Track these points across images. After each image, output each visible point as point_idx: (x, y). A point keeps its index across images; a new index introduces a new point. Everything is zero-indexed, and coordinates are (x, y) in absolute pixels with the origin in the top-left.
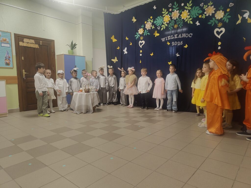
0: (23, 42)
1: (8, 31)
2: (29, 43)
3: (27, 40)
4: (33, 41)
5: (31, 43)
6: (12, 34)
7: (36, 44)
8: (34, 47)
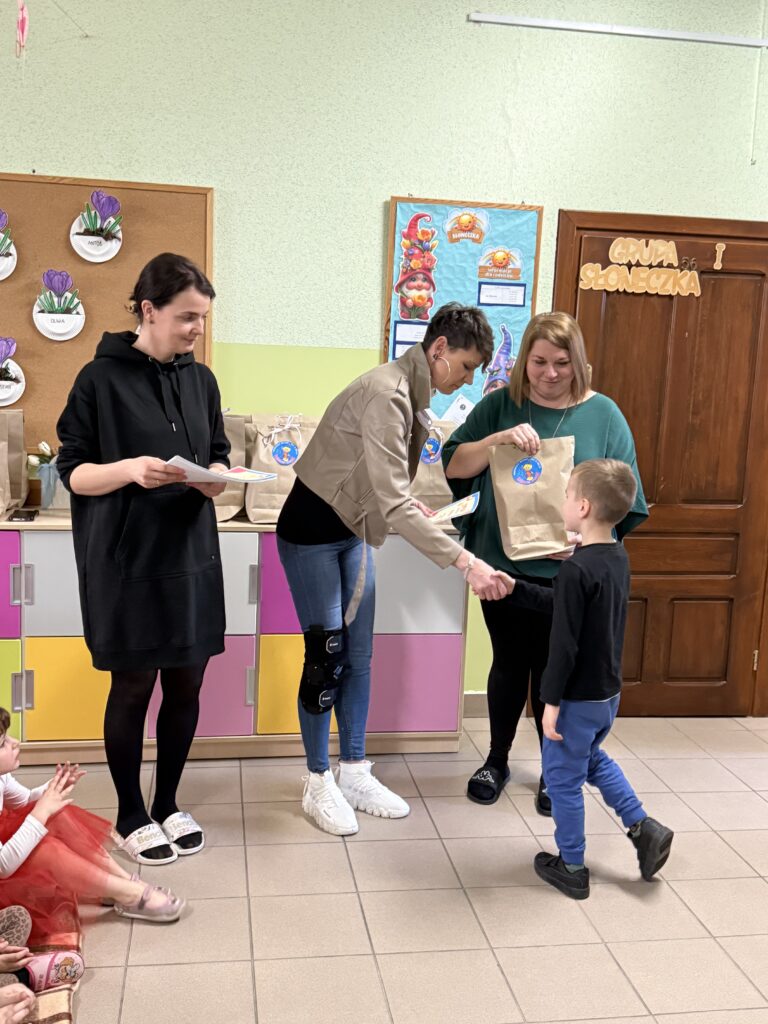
0: (606, 263)
1: (528, 203)
2: (638, 265)
3: (632, 248)
4: (665, 250)
5: (650, 266)
6: (544, 214)
7: (681, 267)
8: (669, 290)
